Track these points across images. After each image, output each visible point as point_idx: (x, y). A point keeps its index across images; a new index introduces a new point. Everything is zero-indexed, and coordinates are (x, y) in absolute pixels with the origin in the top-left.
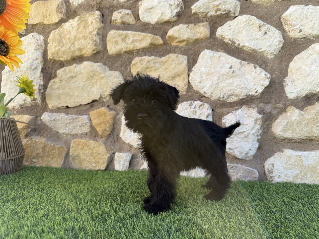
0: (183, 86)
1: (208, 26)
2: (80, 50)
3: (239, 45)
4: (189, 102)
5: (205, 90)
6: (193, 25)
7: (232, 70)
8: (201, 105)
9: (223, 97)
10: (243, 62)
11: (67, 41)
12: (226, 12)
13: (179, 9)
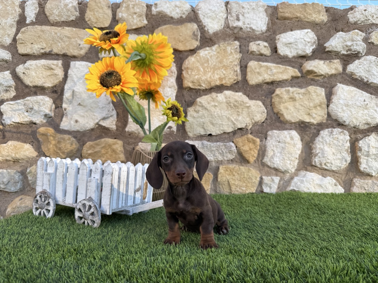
0: (323, 115)
1: (340, 63)
2: (221, 79)
3: (368, 81)
4: (330, 129)
5: (344, 119)
6: (328, 61)
7: (366, 103)
8: (341, 132)
9: (359, 126)
10: (373, 96)
11: (206, 69)
12: (356, 52)
13: (314, 47)
